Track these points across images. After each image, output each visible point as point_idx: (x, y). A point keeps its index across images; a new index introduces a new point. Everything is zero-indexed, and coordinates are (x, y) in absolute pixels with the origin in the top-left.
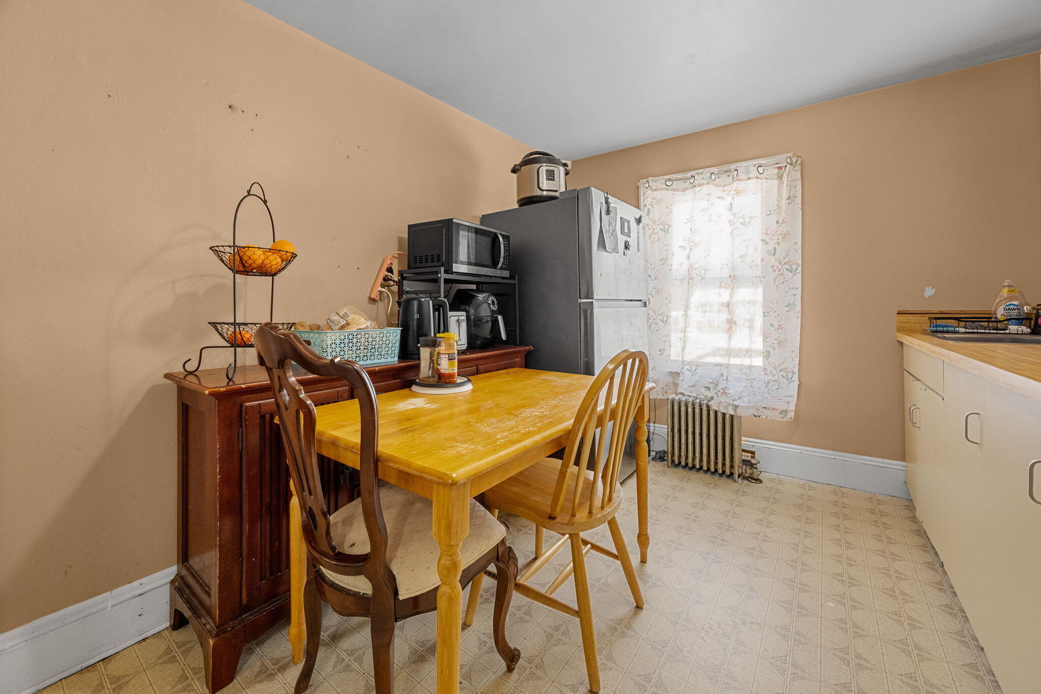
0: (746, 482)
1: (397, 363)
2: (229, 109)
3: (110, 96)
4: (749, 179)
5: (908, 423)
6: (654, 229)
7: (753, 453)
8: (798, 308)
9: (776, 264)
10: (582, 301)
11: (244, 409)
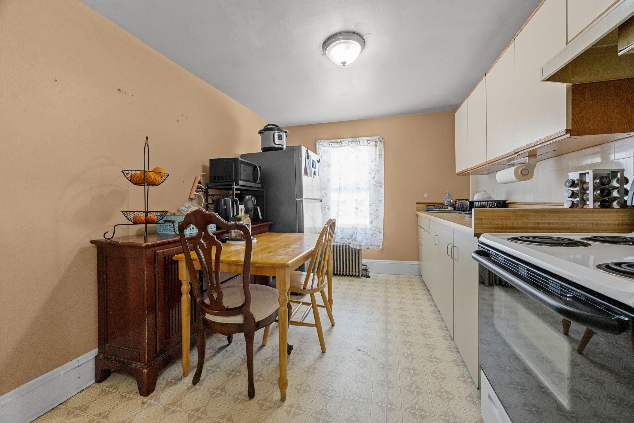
0: (364, 278)
1: (215, 231)
2: (118, 91)
3: (56, 80)
4: (364, 145)
5: (420, 245)
6: (324, 165)
7: (366, 266)
8: (383, 202)
9: (375, 183)
10: (297, 199)
11: (157, 254)
